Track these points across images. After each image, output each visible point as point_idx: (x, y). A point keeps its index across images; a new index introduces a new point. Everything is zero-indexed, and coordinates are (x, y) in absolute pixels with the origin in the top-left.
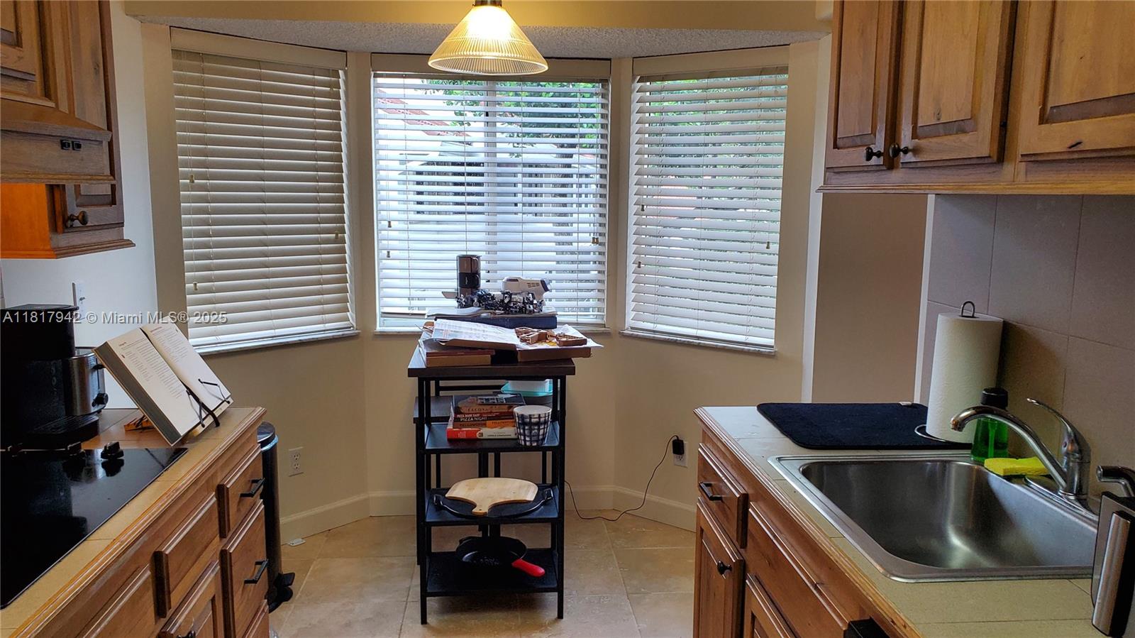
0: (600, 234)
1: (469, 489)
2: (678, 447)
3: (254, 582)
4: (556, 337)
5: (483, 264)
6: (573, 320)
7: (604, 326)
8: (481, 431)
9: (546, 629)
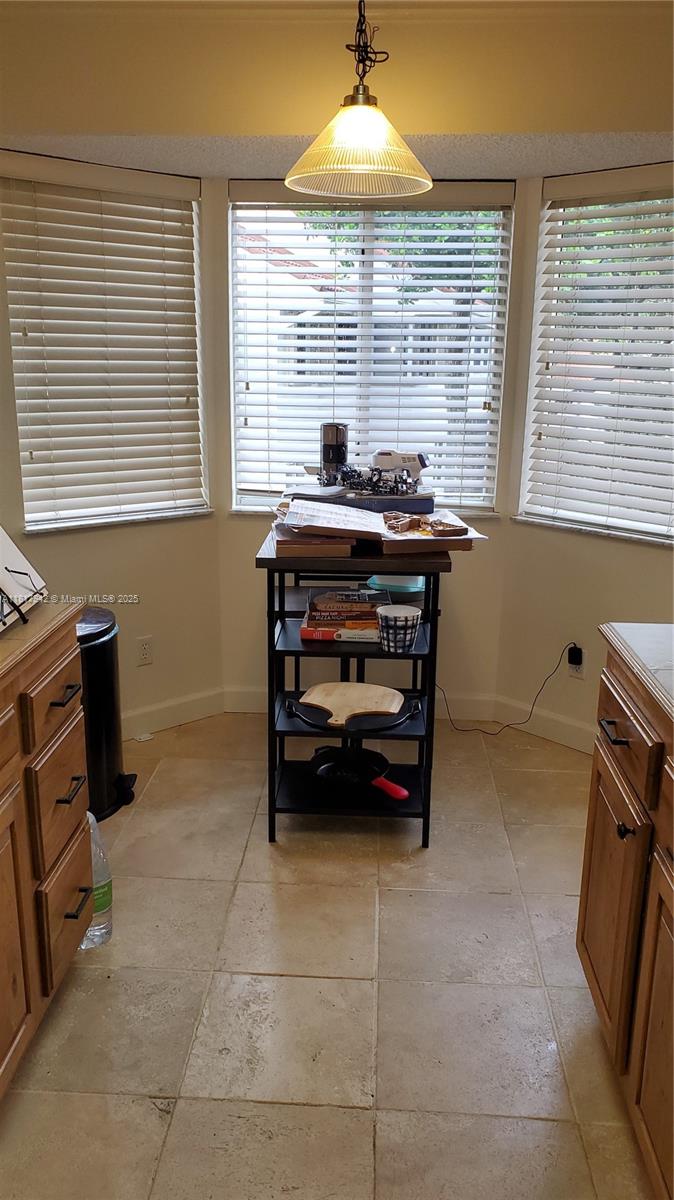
0: (494, 398)
1: (326, 695)
2: (575, 656)
3: (67, 802)
4: (431, 525)
5: (351, 435)
6: (456, 501)
7: (493, 510)
8: (339, 632)
9: (408, 859)
